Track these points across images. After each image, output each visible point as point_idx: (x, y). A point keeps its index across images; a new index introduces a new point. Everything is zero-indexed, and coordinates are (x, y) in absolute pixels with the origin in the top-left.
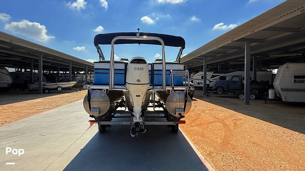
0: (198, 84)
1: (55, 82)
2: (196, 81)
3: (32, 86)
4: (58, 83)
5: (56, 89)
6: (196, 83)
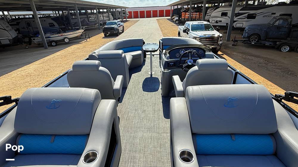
0: (217, 22)
1: (60, 33)
2: (214, 19)
3: (36, 40)
4: (63, 34)
5: (63, 40)
6: (213, 22)
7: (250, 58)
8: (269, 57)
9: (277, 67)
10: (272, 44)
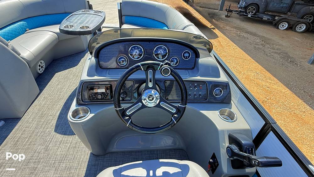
7: (246, 35)
8: (266, 36)
9: (275, 51)
10: (271, 19)
